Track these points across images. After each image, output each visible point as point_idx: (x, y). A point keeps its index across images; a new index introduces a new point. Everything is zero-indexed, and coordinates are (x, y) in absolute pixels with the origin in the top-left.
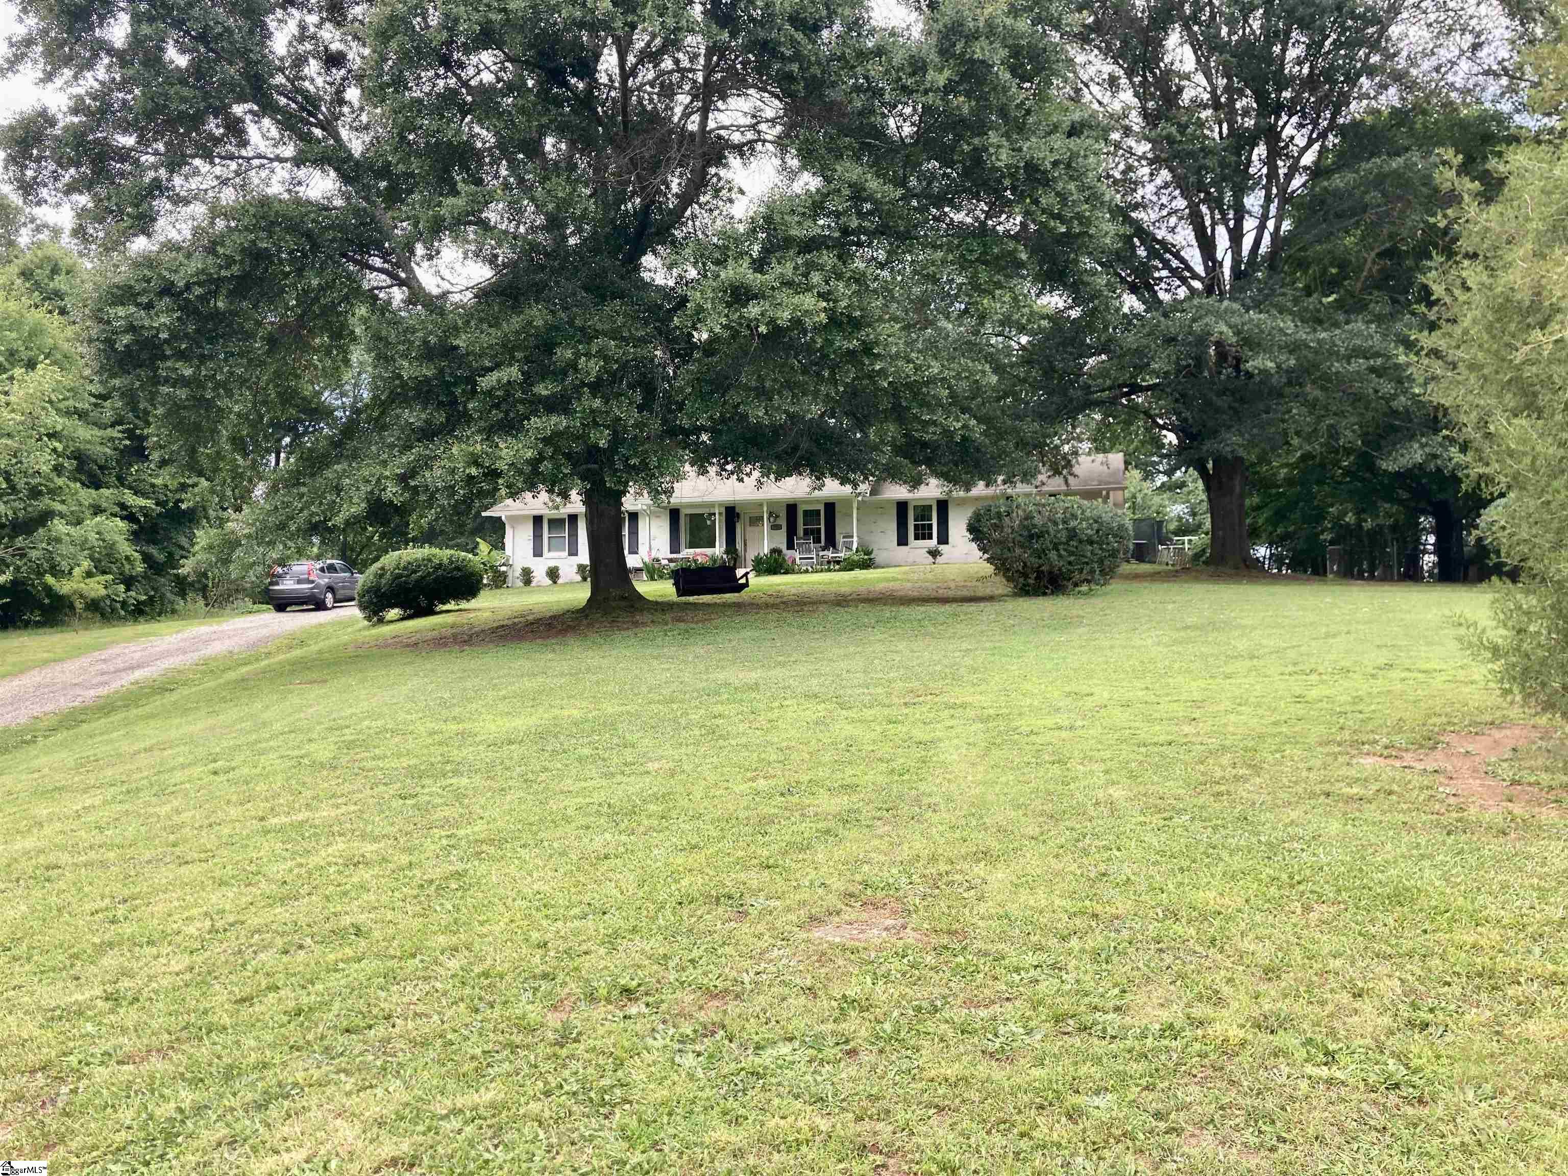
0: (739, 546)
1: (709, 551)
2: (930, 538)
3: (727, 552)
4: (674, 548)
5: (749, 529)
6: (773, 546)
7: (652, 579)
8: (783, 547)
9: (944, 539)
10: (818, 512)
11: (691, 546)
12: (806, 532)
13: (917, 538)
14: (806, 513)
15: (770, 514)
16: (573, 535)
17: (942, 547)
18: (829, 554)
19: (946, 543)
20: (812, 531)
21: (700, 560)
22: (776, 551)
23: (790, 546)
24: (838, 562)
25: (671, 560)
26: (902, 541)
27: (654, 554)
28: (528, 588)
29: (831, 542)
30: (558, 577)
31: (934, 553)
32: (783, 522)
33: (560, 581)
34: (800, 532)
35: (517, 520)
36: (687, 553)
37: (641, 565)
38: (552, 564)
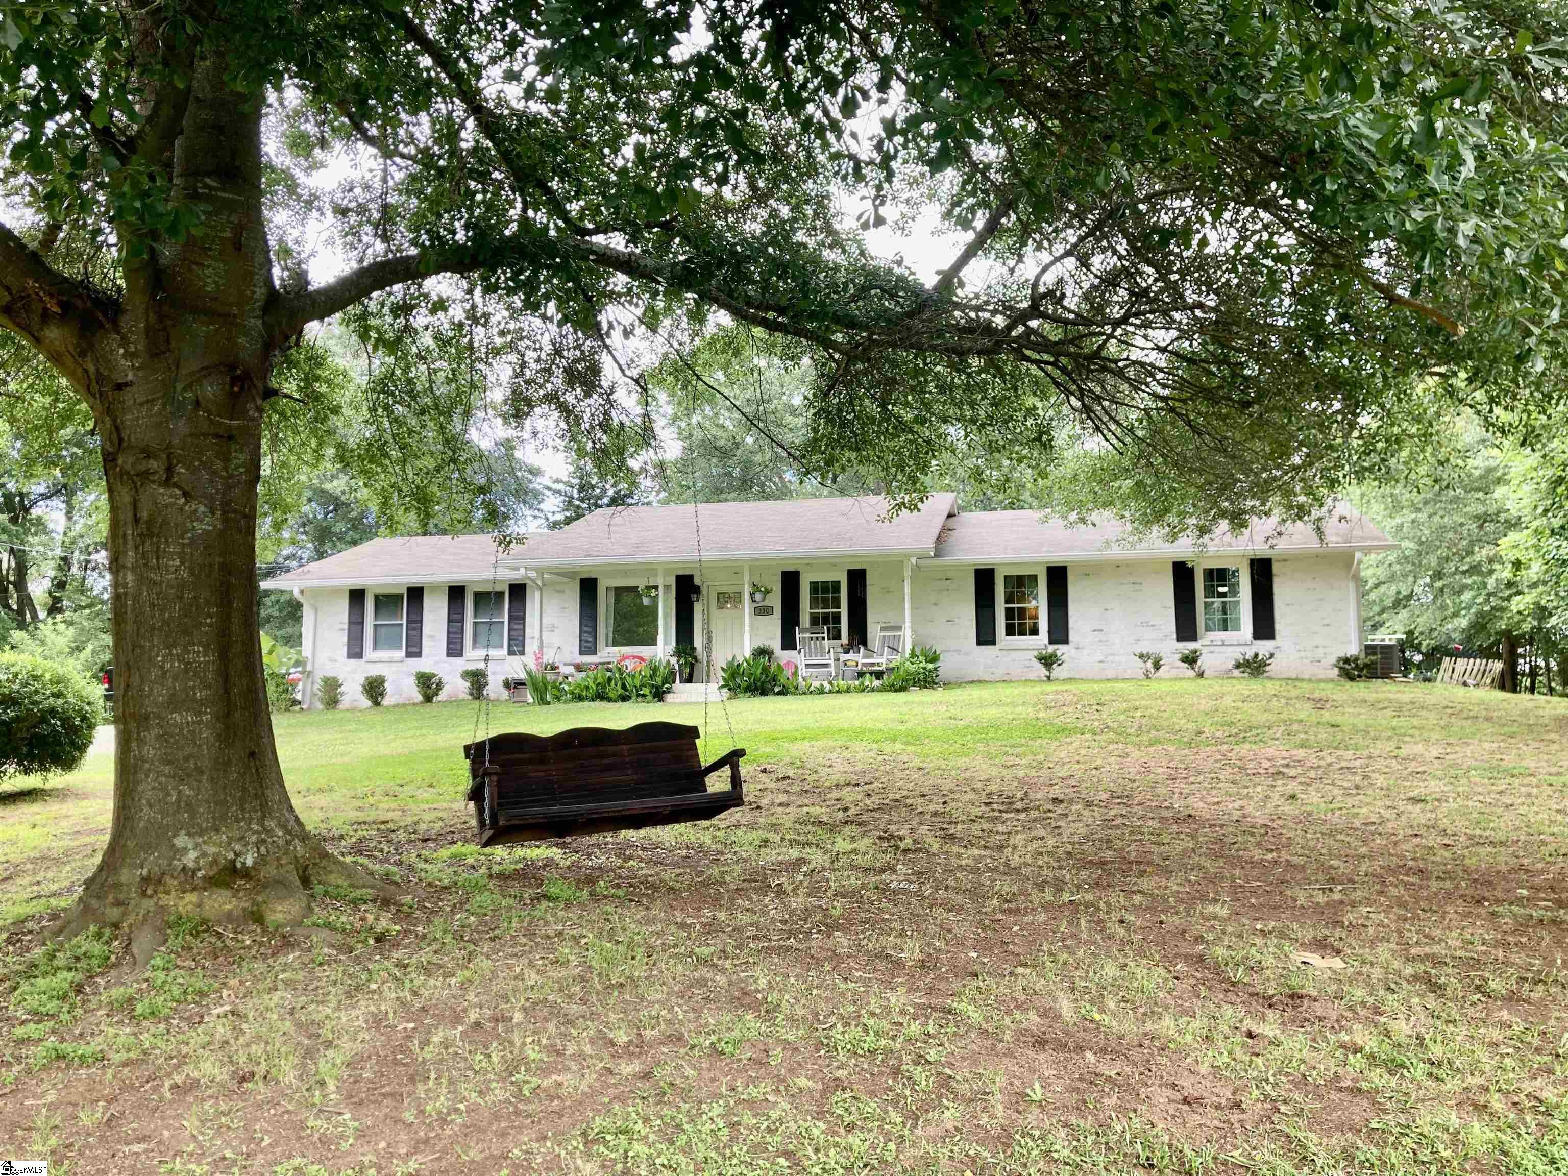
0: (698, 642)
1: (645, 651)
2: (1035, 632)
3: (678, 653)
4: (588, 645)
5: (715, 612)
6: (759, 643)
7: (543, 701)
8: (775, 644)
9: (1059, 634)
10: (836, 586)
11: (615, 643)
12: (814, 620)
13: (1010, 631)
14: (815, 587)
15: (756, 588)
16: (415, 622)
17: (1061, 649)
18: (858, 658)
19: (1066, 641)
20: (826, 619)
21: (630, 665)
22: (762, 652)
23: (789, 643)
24: (879, 675)
25: (579, 668)
26: (986, 637)
27: (548, 658)
28: (329, 715)
29: (859, 636)
30: (382, 694)
31: (1048, 661)
32: (775, 601)
33: (386, 702)
34: (805, 618)
35: (322, 594)
36: (609, 653)
37: (523, 676)
38: (375, 671)
